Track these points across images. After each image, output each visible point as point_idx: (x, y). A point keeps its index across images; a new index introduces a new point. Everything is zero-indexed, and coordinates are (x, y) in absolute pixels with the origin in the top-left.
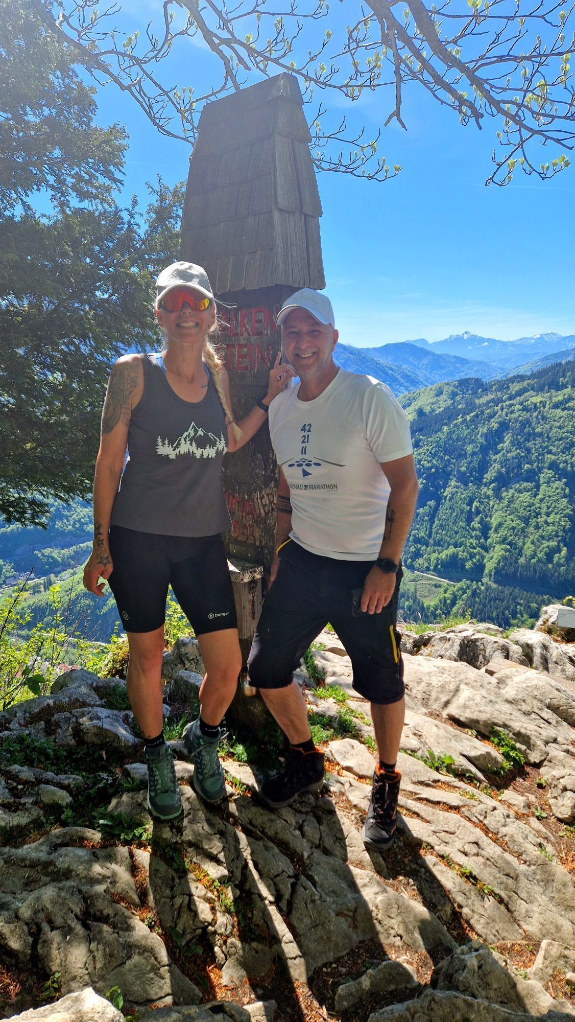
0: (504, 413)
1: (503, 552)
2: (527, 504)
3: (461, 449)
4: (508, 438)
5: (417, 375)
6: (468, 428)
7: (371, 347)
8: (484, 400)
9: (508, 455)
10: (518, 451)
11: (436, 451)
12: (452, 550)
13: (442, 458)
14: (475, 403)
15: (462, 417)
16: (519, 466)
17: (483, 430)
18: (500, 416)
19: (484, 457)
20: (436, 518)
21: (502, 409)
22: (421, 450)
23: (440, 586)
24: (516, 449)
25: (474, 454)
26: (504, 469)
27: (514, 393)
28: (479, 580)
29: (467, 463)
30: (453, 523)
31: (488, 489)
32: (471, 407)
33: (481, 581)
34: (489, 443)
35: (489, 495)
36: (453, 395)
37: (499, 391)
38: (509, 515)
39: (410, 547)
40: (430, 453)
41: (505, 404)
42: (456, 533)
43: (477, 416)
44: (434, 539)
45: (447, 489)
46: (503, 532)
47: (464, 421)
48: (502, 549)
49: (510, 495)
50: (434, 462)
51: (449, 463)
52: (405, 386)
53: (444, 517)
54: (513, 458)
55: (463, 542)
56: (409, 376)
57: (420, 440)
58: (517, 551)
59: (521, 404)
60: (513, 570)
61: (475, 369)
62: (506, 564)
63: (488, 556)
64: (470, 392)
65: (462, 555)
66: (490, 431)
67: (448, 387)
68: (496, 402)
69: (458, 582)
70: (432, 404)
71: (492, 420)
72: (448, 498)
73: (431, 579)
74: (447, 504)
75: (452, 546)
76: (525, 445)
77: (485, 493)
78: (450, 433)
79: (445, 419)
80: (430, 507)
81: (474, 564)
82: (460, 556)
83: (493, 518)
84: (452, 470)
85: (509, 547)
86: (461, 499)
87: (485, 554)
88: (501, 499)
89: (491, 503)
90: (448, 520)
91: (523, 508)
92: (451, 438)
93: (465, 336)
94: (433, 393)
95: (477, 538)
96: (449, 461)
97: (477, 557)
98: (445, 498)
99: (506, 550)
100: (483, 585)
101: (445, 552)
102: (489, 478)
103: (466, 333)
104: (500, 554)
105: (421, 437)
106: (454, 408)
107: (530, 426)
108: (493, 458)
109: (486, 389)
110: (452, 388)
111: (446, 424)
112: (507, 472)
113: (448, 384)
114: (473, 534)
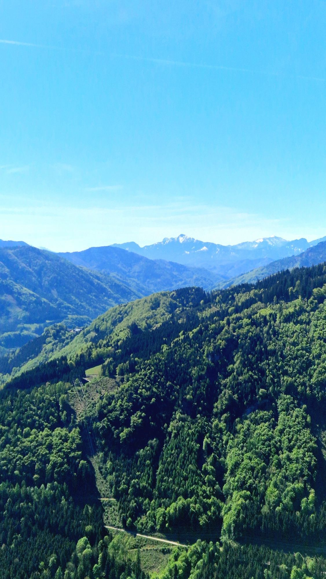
0: (231, 328)
1: (242, 500)
2: (265, 437)
3: (185, 373)
4: (238, 358)
5: (128, 284)
6: (191, 346)
7: (71, 251)
8: (207, 313)
9: (240, 378)
10: (250, 373)
11: (155, 376)
12: (181, 502)
13: (162, 385)
14: (198, 317)
15: (184, 334)
16: (253, 392)
17: (208, 349)
18: (226, 331)
19: (212, 381)
20: (160, 463)
21: (228, 323)
22: (137, 376)
23: (169, 551)
24: (248, 371)
25: (200, 378)
26: (236, 396)
27: (240, 304)
28: (216, 539)
29: (193, 389)
30: (181, 467)
31: (220, 421)
32: (193, 322)
33: (219, 540)
34: (217, 364)
35: (221, 428)
36: (172, 308)
37: (224, 302)
38: (246, 452)
39: (129, 502)
40: (149, 378)
41: (231, 318)
42: (186, 479)
43: (200, 332)
44: (159, 489)
45: (171, 423)
46: (240, 475)
47: (187, 338)
48: (241, 496)
49: (245, 427)
50: (154, 390)
51: (172, 391)
52: (114, 298)
53: (169, 459)
54: (246, 382)
55: (193, 490)
56: (119, 286)
57: (136, 363)
58: (259, 498)
59: (249, 317)
60: (255, 523)
61: (194, 277)
62: (246, 516)
63: (225, 507)
64: (191, 304)
65: (195, 507)
66: (217, 349)
67: (165, 298)
68: (222, 315)
69: (191, 544)
70: (148, 318)
71: (219, 337)
72: (173, 435)
73: (157, 543)
74: (173, 442)
75: (181, 497)
76: (258, 366)
77: (217, 425)
78: (171, 354)
79: (164, 336)
80: (152, 447)
81: (209, 518)
82: (192, 509)
83: (228, 457)
84: (176, 399)
85: (248, 493)
86: (188, 435)
87: (221, 504)
88: (235, 432)
89: (225, 438)
90: (174, 462)
91: (261, 442)
92: (173, 360)
93: (181, 240)
94: (148, 305)
95: (211, 484)
96: (171, 387)
97: (213, 508)
98: (170, 433)
99: (246, 498)
100: (221, 545)
101: (174, 505)
102: (219, 407)
103: (182, 235)
104: (239, 502)
105: (136, 359)
106: (174, 323)
107: (261, 343)
108: (224, 382)
109: (209, 300)
110: (170, 299)
111: (165, 343)
112: (240, 399)
113: (164, 295)
114: (206, 479)
